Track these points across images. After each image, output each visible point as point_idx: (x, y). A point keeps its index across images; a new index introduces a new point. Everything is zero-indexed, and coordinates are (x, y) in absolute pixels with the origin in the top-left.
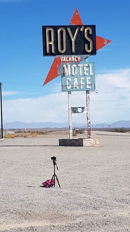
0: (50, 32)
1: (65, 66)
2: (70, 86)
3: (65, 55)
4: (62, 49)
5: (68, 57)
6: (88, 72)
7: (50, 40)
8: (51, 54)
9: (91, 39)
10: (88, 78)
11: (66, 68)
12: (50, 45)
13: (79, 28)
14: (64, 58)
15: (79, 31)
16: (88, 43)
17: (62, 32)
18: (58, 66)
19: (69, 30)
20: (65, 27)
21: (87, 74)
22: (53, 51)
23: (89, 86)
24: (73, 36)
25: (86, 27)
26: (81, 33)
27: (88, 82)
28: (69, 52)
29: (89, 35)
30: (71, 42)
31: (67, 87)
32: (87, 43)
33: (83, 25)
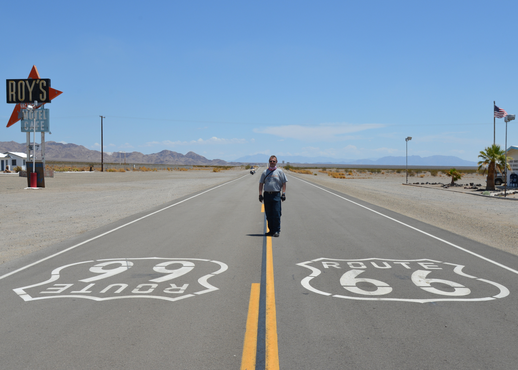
0: (12, 84)
1: (23, 111)
2: (28, 128)
3: (24, 102)
4: (21, 98)
5: (26, 104)
6: (42, 117)
7: (12, 91)
8: (12, 102)
9: (44, 90)
10: (42, 122)
11: (24, 113)
12: (12, 95)
13: (35, 81)
14: (22, 106)
15: (36, 84)
16: (43, 93)
17: (21, 85)
18: (18, 111)
19: (27, 82)
20: (24, 80)
21: (42, 119)
22: (14, 100)
23: (43, 127)
24: (31, 86)
25: (41, 80)
26: (37, 86)
27: (42, 126)
28: (27, 101)
29: (43, 87)
30: (29, 92)
31: (25, 128)
32: (41, 93)
33: (39, 79)
